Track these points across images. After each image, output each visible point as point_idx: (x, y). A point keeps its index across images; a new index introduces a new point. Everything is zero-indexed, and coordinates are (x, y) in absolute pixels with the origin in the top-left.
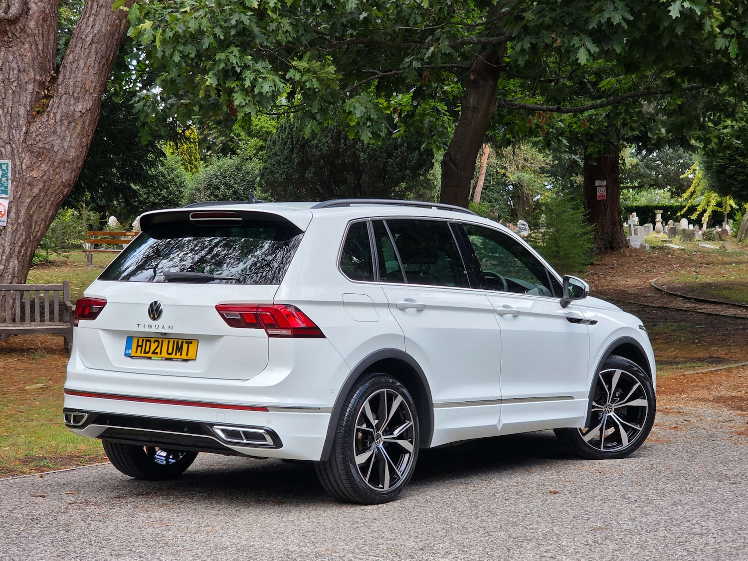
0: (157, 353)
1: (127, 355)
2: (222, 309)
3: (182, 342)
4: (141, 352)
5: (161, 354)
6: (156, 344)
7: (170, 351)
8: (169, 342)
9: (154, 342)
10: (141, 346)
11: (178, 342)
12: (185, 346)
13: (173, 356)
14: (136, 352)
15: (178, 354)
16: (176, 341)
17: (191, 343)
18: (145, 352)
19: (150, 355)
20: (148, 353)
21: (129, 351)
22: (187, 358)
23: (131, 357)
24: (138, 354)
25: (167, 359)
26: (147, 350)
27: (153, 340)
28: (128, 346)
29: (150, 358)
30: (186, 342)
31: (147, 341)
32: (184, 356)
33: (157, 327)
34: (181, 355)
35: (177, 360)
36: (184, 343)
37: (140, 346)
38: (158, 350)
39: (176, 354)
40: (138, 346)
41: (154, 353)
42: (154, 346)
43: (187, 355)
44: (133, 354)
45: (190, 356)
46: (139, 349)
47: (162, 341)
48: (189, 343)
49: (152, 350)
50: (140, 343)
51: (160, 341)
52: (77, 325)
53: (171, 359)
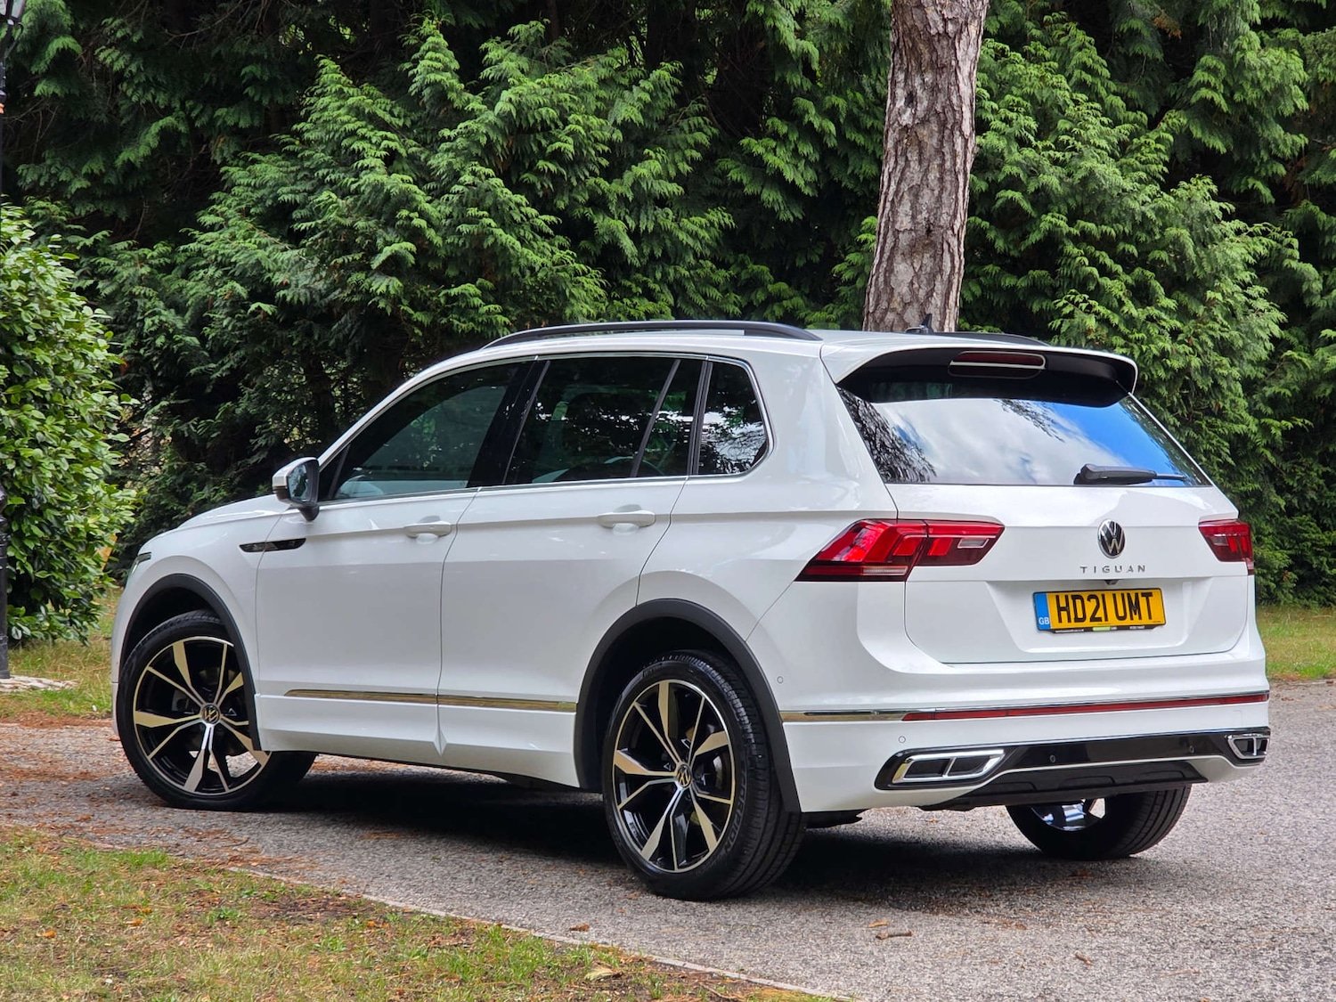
0: (1099, 619)
1: (1042, 628)
2: (1208, 531)
3: (1137, 595)
4: (1069, 620)
5: (1106, 620)
6: (1094, 601)
7: (1121, 614)
8: (1114, 596)
9: (1089, 600)
10: (1066, 609)
11: (1129, 595)
12: (1143, 601)
13: (1128, 621)
14: (1060, 621)
15: (1136, 617)
16: (1125, 593)
17: (1151, 594)
18: (1077, 620)
19: (1087, 623)
20: (1083, 619)
21: (1045, 621)
22: (1151, 622)
23: (1054, 631)
24: (1065, 624)
25: (1120, 628)
26: (1080, 615)
27: (1085, 596)
28: (1040, 611)
29: (1089, 630)
30: (1143, 595)
31: (1075, 598)
32: (1145, 620)
33: (1119, 569)
34: (1140, 618)
35: (1137, 627)
36: (1140, 595)
37: (1063, 609)
38: (1100, 614)
39: (1132, 619)
40: (1060, 609)
41: (1093, 619)
42: (1090, 606)
43: (1150, 618)
44: (1055, 625)
45: (1156, 618)
46: (1064, 614)
47: (1103, 596)
48: (1147, 595)
49: (1089, 615)
50: (1063, 604)
51: (1099, 595)
52: (903, 578)
53: (1126, 628)
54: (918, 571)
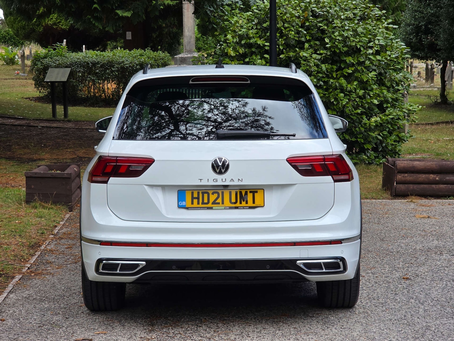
0: (219, 203)
1: (180, 207)
2: (293, 162)
3: (246, 192)
4: (198, 203)
5: (223, 203)
6: (216, 196)
7: (233, 200)
8: (230, 192)
9: (213, 194)
10: (198, 198)
11: (241, 193)
12: (250, 196)
13: (238, 204)
14: (192, 203)
15: (244, 203)
16: (238, 191)
17: (257, 192)
18: (203, 203)
19: (210, 205)
20: (208, 203)
21: (184, 203)
22: (254, 205)
23: (187, 208)
24: (196, 205)
25: (231, 208)
26: (206, 201)
27: (210, 192)
28: (181, 199)
29: (211, 208)
30: (250, 192)
31: (203, 193)
32: (250, 204)
33: (224, 180)
34: (247, 203)
35: (244, 208)
36: (248, 192)
37: (195, 198)
38: (220, 200)
39: (241, 203)
40: (193, 198)
41: (214, 203)
42: (213, 197)
43: (254, 202)
44: (189, 204)
45: (258, 202)
46: (195, 201)
47: (223, 193)
48: (254, 192)
49: (212, 200)
50: (195, 195)
51: (220, 192)
52: (106, 182)
53: (237, 208)
54: (112, 180)
